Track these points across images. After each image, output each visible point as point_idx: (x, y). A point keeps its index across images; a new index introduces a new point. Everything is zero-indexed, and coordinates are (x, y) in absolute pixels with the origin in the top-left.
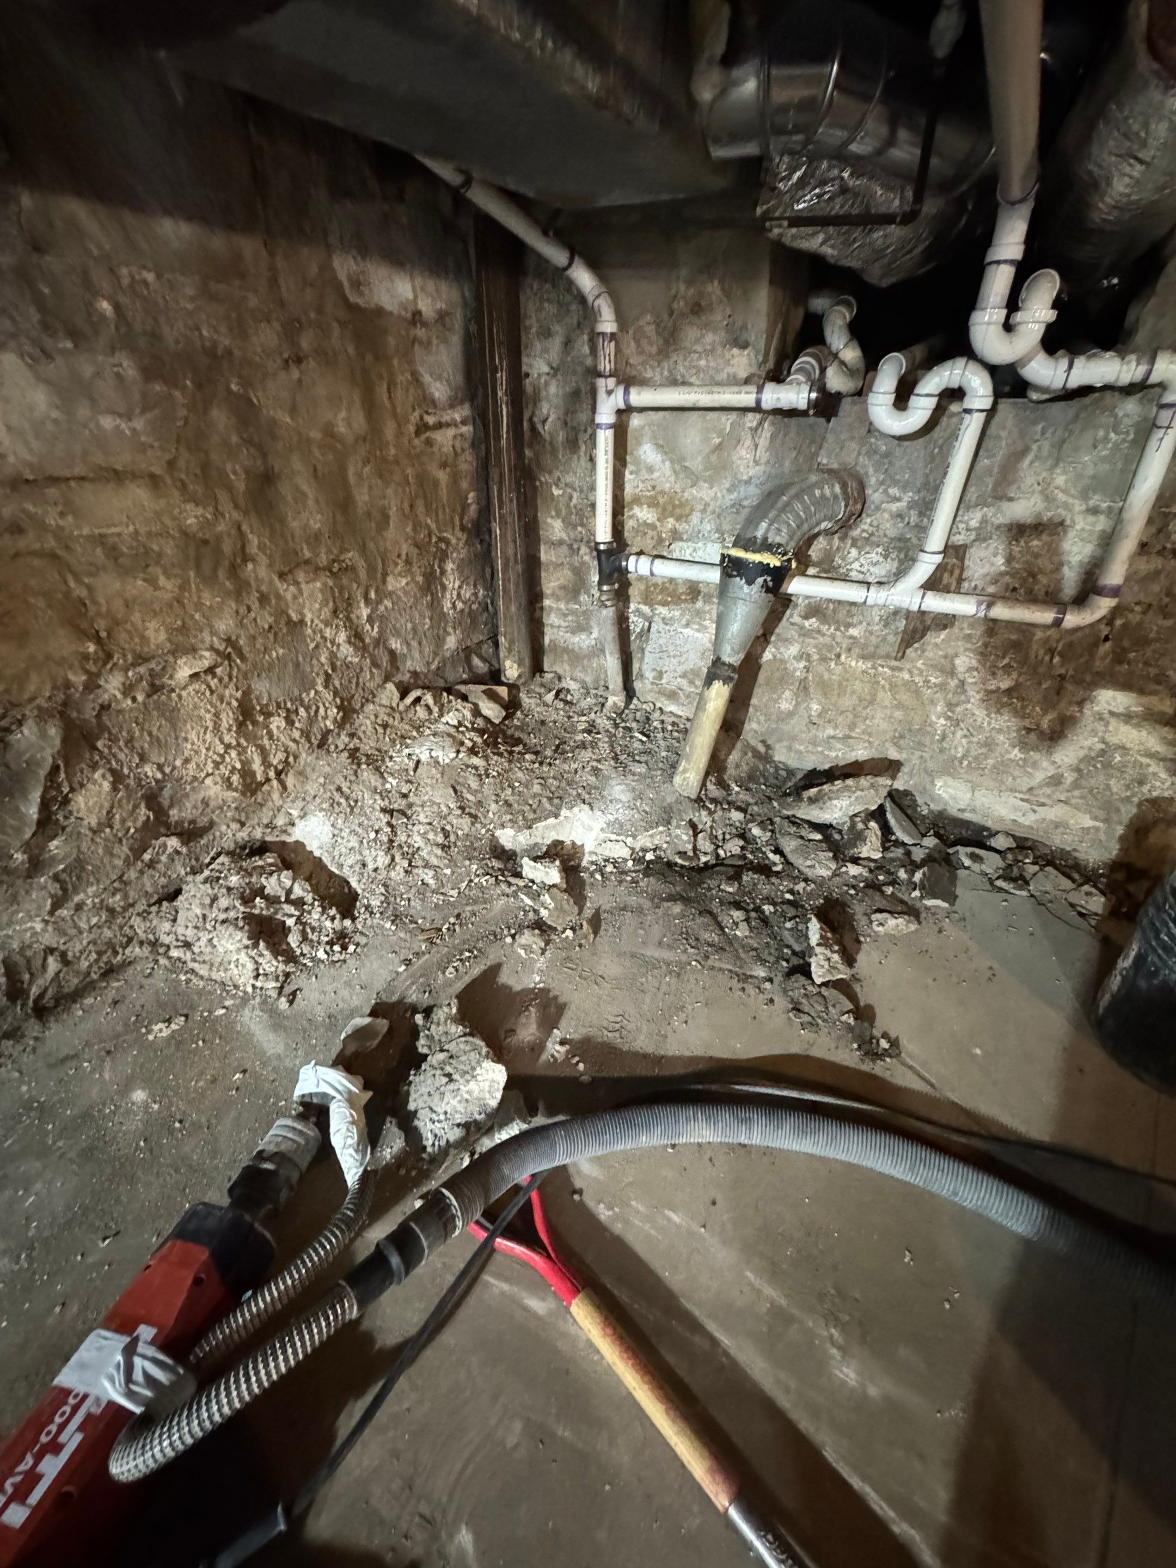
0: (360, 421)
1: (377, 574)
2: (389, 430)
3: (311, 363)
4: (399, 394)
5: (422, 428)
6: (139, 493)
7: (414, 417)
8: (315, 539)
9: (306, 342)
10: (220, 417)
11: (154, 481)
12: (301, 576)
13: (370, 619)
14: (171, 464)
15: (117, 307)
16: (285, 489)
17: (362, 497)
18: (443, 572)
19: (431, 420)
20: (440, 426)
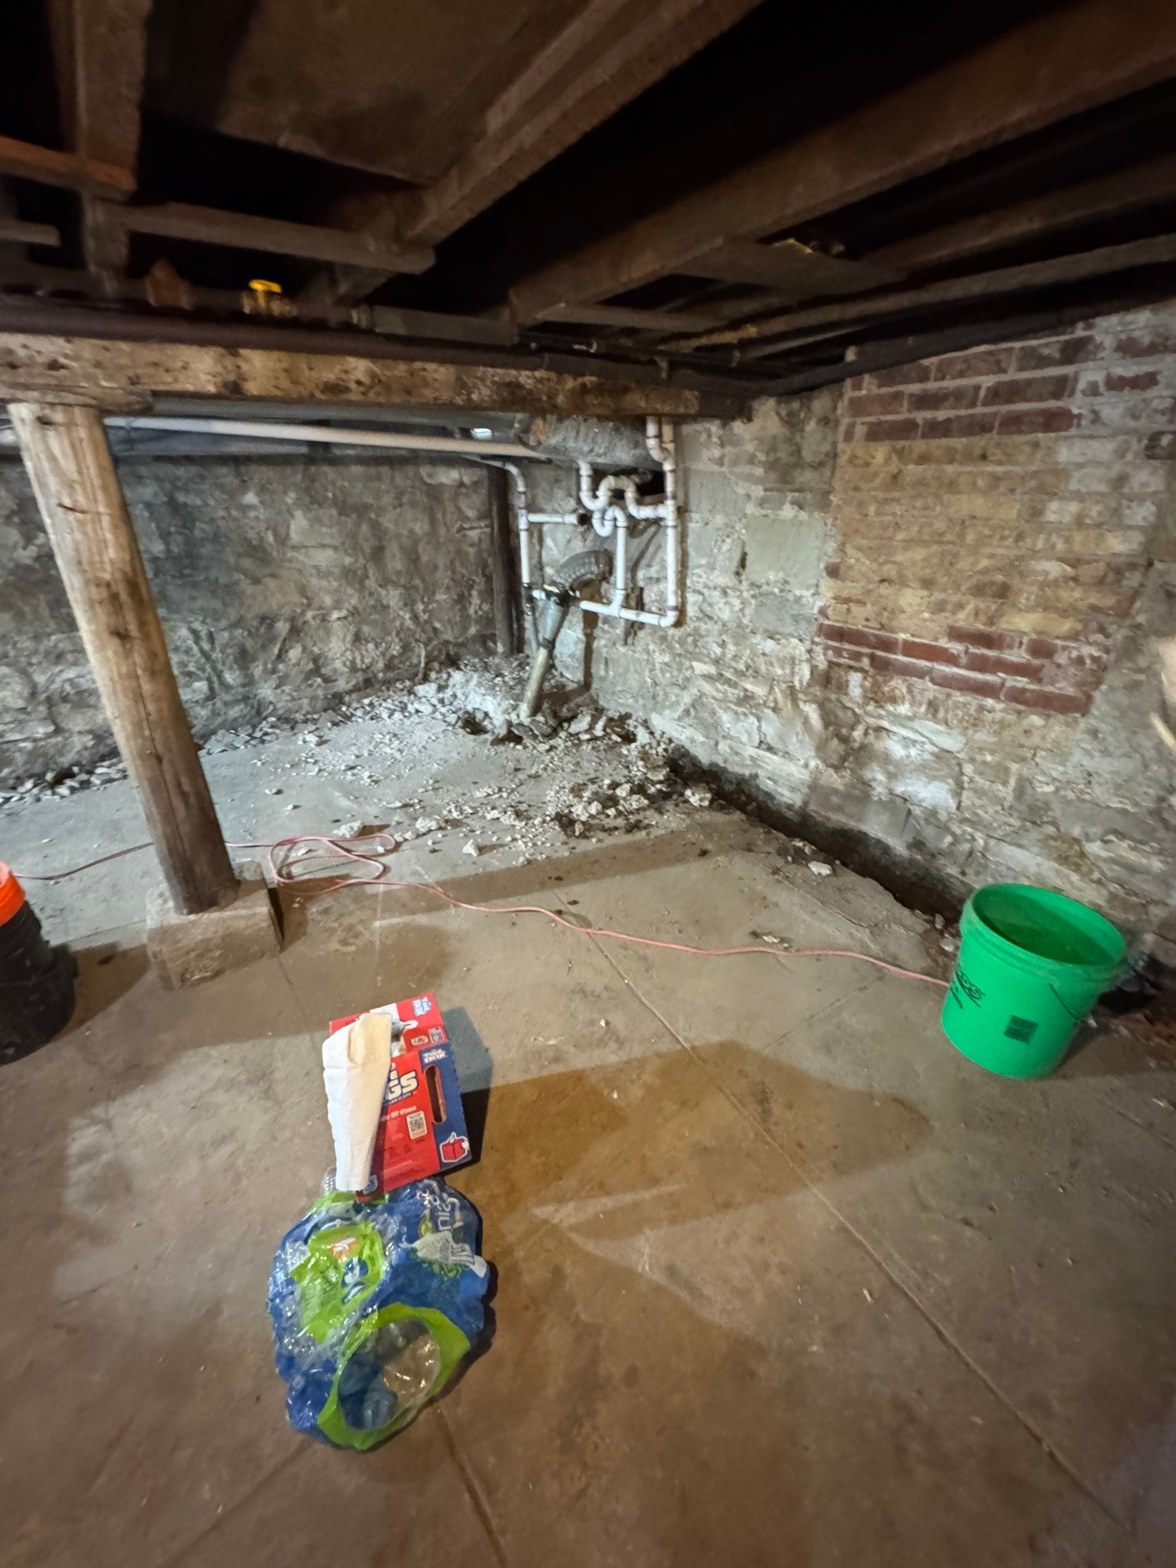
0: (427, 527)
1: (430, 591)
2: (442, 531)
3: (406, 507)
4: (449, 516)
5: (462, 529)
6: (330, 552)
7: (457, 525)
8: (398, 573)
9: (405, 499)
10: (364, 527)
11: (335, 548)
12: (390, 587)
13: (424, 611)
14: (343, 543)
15: (334, 495)
16: (388, 554)
17: (425, 558)
18: (470, 595)
19: (465, 526)
20: (472, 528)
